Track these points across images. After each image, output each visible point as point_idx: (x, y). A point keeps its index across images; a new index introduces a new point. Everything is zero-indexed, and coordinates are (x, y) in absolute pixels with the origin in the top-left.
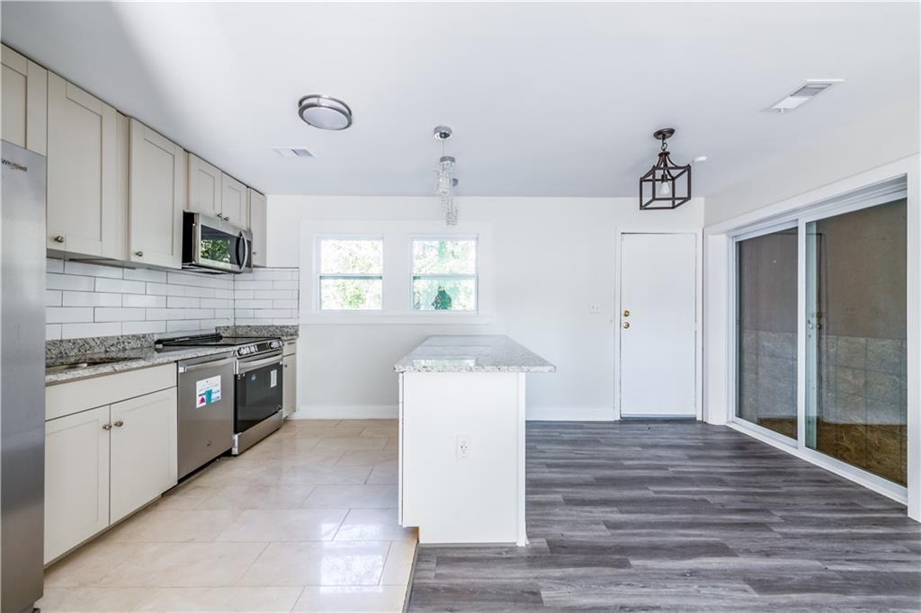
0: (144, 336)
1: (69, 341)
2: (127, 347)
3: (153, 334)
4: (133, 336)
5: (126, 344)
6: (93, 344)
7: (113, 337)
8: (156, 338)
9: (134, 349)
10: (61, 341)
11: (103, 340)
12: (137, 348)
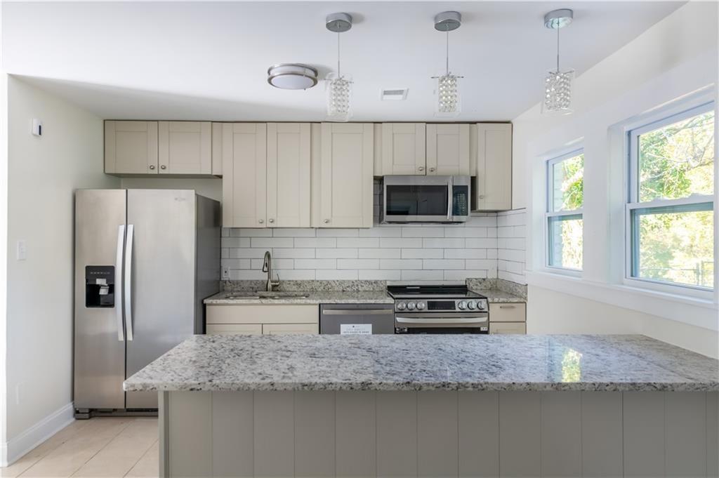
0: (376, 282)
1: (318, 281)
2: (360, 289)
3: (386, 281)
4: (366, 281)
5: (360, 286)
6: (334, 284)
7: (349, 281)
8: (389, 284)
9: (367, 291)
10: (313, 281)
11: (342, 282)
12: (369, 291)
